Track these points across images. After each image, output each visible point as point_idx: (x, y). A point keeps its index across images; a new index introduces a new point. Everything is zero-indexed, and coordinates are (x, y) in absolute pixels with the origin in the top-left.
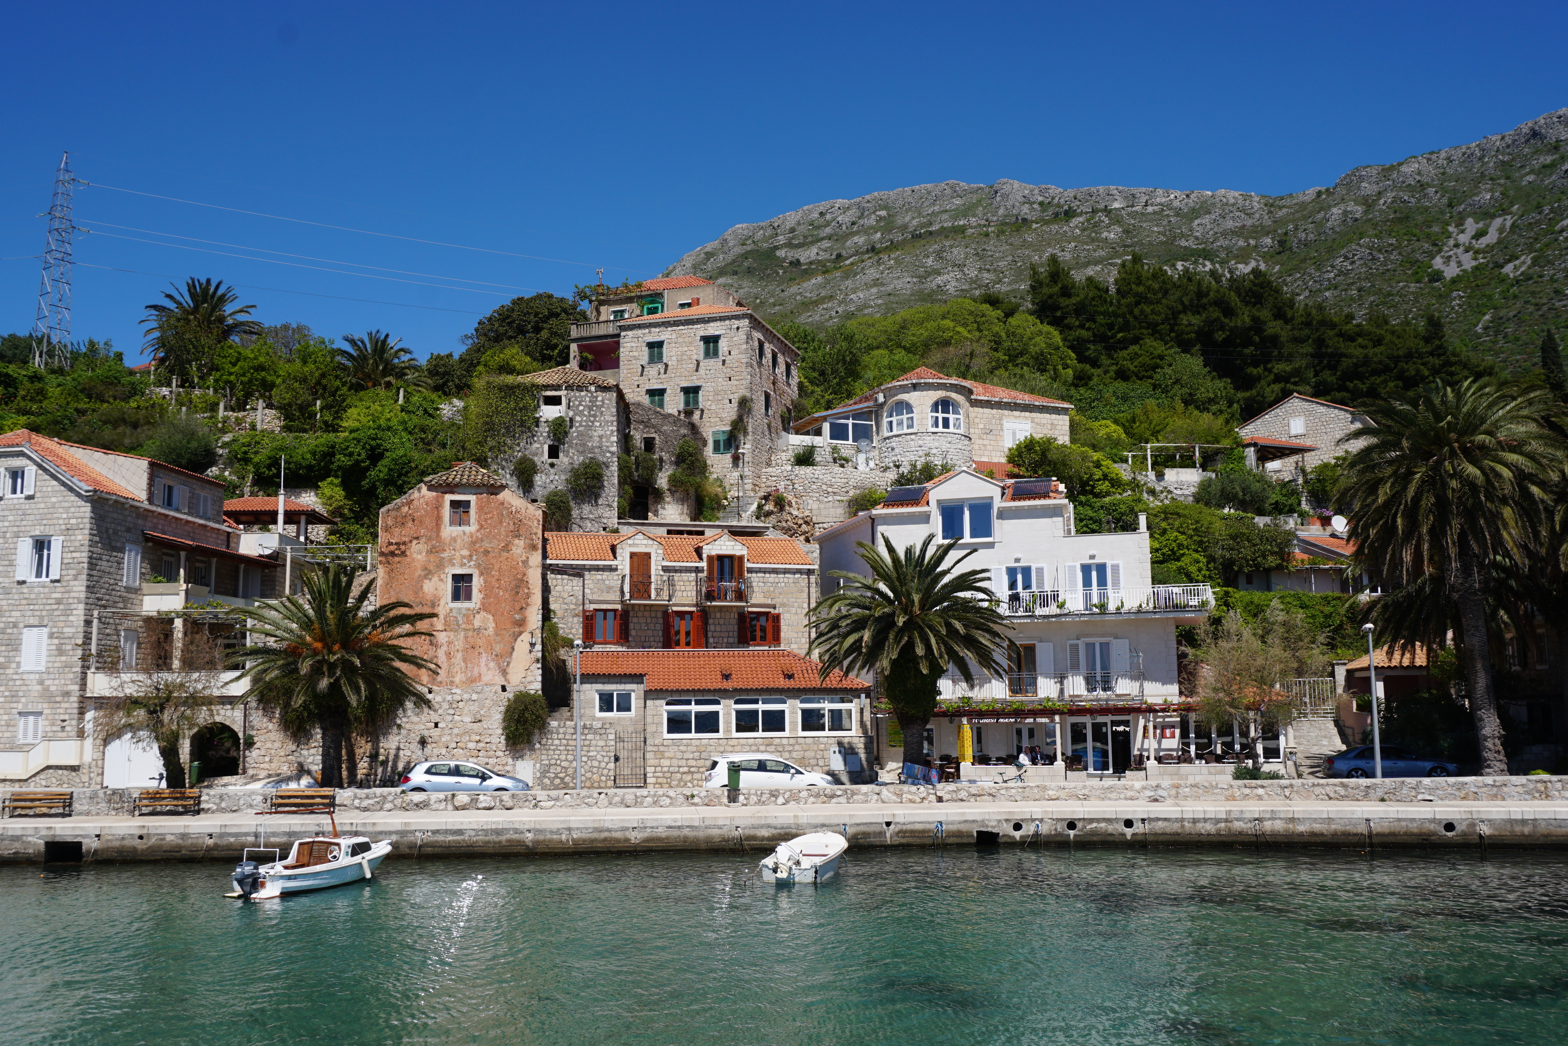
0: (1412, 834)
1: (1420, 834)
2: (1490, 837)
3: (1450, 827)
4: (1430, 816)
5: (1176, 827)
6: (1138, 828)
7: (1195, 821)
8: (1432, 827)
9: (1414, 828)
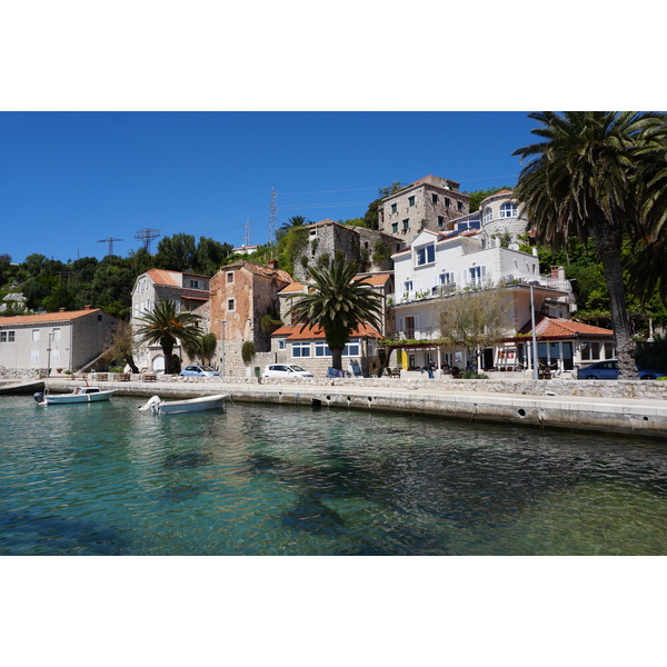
0: (499, 415)
1: (504, 416)
2: (546, 421)
3: (522, 412)
4: (510, 404)
5: (388, 402)
6: (374, 402)
7: (396, 400)
8: (511, 411)
9: (500, 411)
